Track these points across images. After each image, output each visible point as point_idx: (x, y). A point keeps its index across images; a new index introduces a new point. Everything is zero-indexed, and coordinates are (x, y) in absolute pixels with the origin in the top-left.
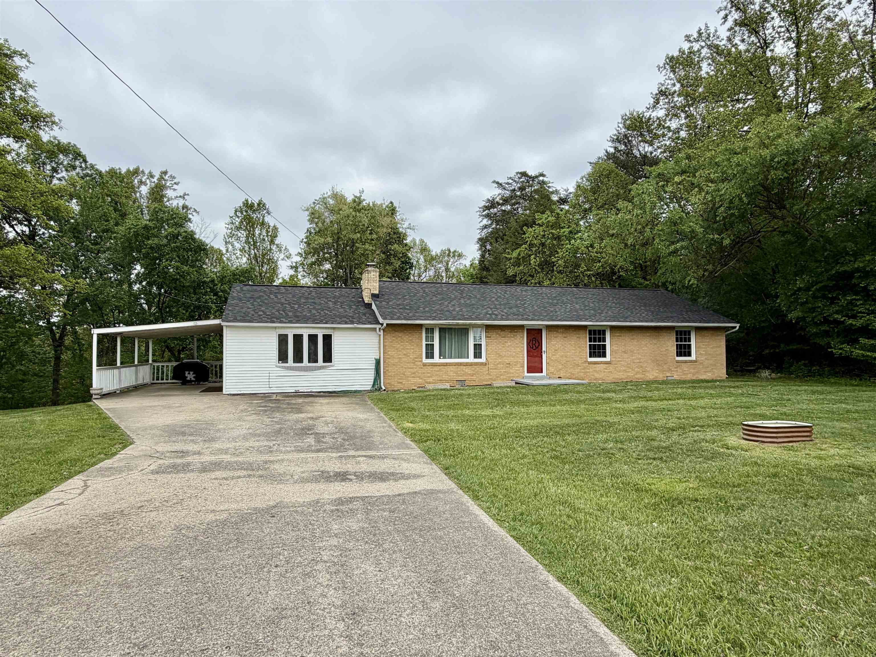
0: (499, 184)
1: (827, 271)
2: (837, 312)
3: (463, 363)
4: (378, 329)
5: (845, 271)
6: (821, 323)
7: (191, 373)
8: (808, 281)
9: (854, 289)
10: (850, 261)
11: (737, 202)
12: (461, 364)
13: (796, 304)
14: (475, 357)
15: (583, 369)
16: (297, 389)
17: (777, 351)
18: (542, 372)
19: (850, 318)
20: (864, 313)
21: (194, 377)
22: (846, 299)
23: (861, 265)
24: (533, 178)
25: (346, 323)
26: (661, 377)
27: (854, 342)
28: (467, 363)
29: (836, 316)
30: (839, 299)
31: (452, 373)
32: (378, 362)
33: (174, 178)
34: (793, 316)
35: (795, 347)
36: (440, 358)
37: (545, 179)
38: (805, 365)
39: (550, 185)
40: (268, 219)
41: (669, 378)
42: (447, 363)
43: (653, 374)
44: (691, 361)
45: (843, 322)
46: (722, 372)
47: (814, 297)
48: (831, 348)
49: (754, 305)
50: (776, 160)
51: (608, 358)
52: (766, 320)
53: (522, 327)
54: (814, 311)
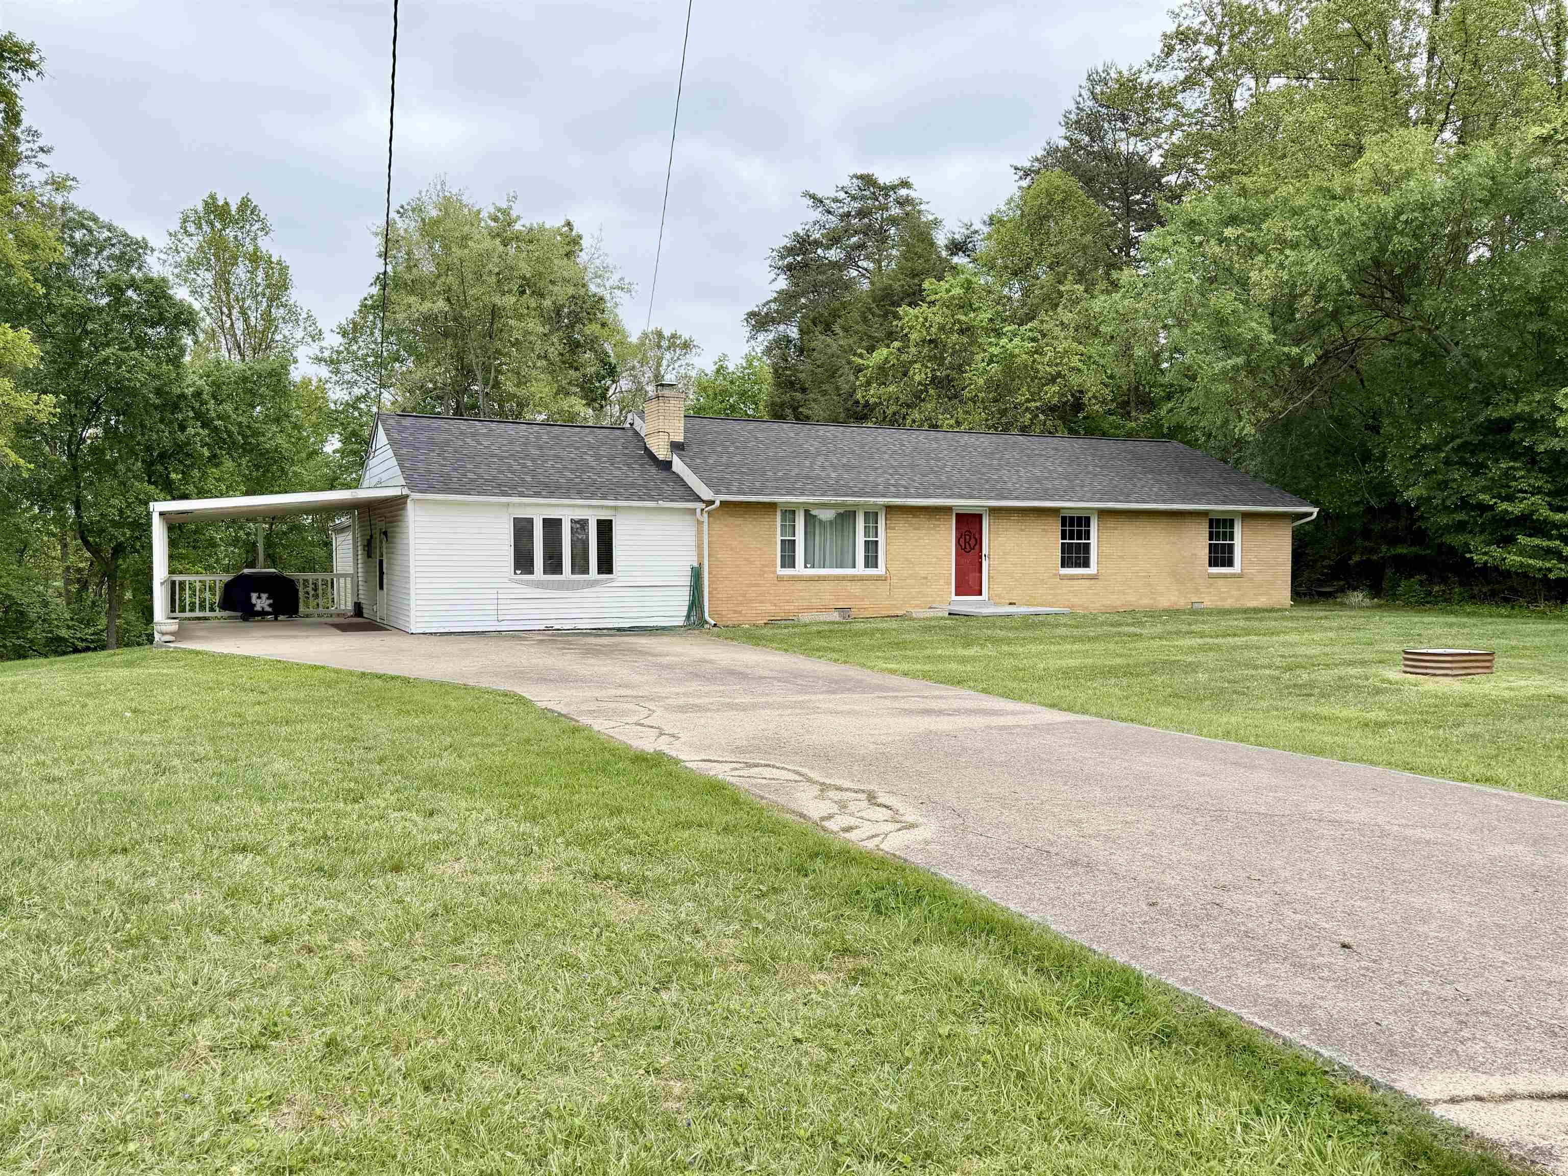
0: (818, 201)
1: (1471, 417)
2: (1484, 490)
3: (847, 576)
4: (698, 511)
5: (1501, 419)
6: (1457, 509)
7: (264, 596)
8: (1440, 434)
9: (1511, 450)
10: (1508, 401)
11: (1332, 287)
12: (843, 578)
13: (1417, 474)
14: (867, 565)
15: (1051, 589)
16: (549, 623)
17: (1375, 557)
18: (980, 594)
19: (1503, 499)
20: (1526, 492)
21: (270, 605)
22: (1500, 468)
23: (1527, 409)
24: (887, 190)
25: (640, 499)
26: (1182, 603)
27: (1507, 541)
28: (854, 576)
29: (1481, 496)
30: (1487, 467)
31: (827, 595)
32: (697, 575)
33: (36, 134)
34: (1411, 494)
35: (1405, 551)
36: (806, 567)
37: (913, 194)
38: (1421, 583)
39: (923, 207)
40: (265, 245)
41: (1196, 605)
42: (819, 577)
43: (1169, 598)
44: (1233, 576)
45: (1491, 508)
46: (1283, 593)
47: (1447, 462)
48: (1471, 552)
49: (1341, 473)
50: (1403, 218)
51: (1093, 569)
52: (1361, 502)
53: (948, 510)
54: (1446, 487)
